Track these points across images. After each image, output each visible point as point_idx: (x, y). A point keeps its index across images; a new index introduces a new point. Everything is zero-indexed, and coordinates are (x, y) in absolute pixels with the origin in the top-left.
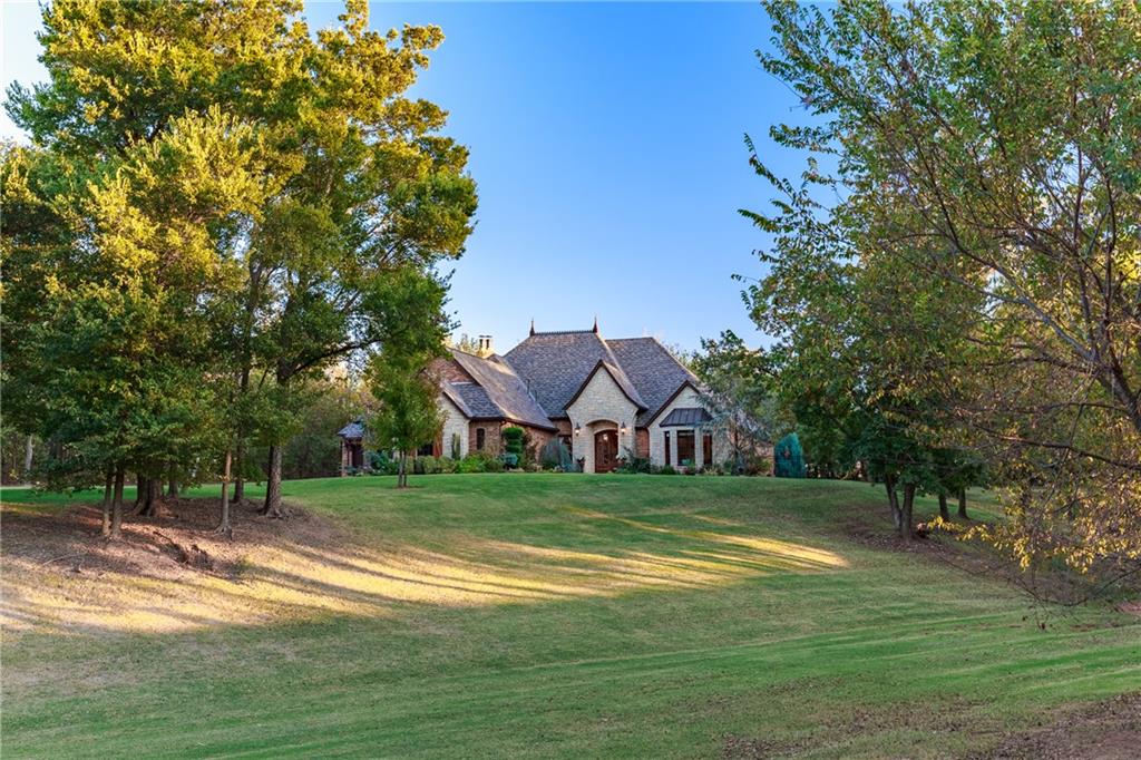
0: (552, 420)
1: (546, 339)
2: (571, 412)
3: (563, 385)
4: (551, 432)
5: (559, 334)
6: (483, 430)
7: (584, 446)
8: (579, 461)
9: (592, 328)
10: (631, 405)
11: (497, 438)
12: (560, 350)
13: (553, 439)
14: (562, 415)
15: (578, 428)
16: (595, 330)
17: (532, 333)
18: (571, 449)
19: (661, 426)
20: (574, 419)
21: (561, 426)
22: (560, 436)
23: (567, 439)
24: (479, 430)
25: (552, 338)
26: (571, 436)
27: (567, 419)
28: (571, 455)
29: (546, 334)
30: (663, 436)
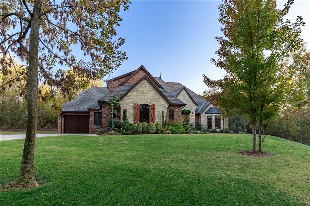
19: (206, 113)
30: (207, 117)
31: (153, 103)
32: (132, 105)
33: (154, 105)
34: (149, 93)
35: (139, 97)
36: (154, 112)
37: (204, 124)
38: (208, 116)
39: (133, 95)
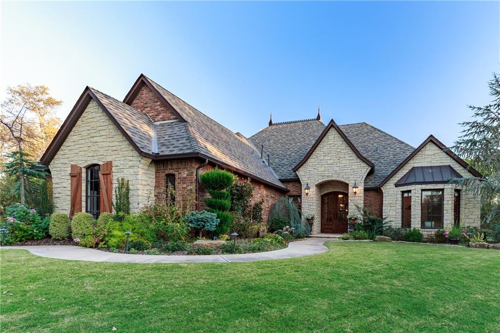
0: (282, 181)
1: (281, 126)
2: (301, 173)
3: (293, 154)
4: (282, 192)
5: (290, 123)
6: (174, 175)
7: (311, 205)
8: (308, 220)
9: (316, 118)
10: (364, 165)
11: (193, 187)
12: (291, 132)
13: (283, 198)
14: (292, 176)
15: (308, 188)
16: (319, 118)
17: (270, 123)
18: (300, 207)
19: (397, 185)
20: (304, 180)
21: (290, 187)
22: (290, 196)
23: (297, 198)
24: (168, 175)
25: (285, 125)
26: (300, 196)
27: (297, 181)
28: (300, 214)
29: (281, 124)
30: (400, 196)
31: (109, 159)
32: (69, 170)
33: (109, 164)
34: (103, 133)
35: (81, 149)
36: (109, 184)
37: (392, 213)
38: (403, 192)
39: (73, 144)
